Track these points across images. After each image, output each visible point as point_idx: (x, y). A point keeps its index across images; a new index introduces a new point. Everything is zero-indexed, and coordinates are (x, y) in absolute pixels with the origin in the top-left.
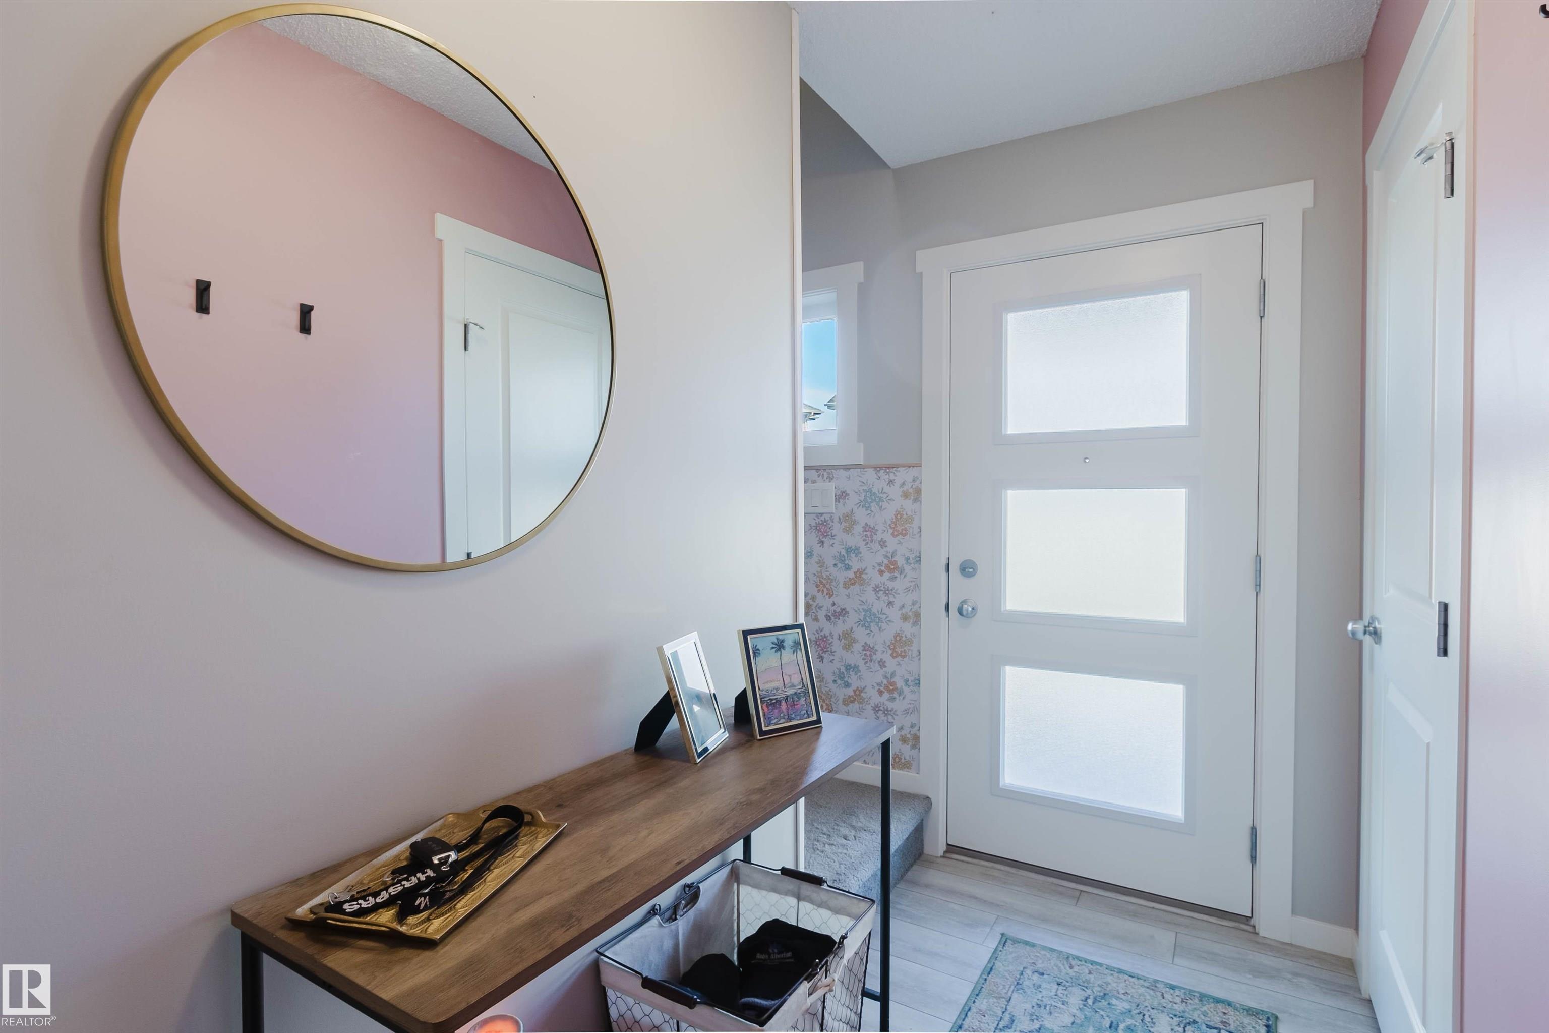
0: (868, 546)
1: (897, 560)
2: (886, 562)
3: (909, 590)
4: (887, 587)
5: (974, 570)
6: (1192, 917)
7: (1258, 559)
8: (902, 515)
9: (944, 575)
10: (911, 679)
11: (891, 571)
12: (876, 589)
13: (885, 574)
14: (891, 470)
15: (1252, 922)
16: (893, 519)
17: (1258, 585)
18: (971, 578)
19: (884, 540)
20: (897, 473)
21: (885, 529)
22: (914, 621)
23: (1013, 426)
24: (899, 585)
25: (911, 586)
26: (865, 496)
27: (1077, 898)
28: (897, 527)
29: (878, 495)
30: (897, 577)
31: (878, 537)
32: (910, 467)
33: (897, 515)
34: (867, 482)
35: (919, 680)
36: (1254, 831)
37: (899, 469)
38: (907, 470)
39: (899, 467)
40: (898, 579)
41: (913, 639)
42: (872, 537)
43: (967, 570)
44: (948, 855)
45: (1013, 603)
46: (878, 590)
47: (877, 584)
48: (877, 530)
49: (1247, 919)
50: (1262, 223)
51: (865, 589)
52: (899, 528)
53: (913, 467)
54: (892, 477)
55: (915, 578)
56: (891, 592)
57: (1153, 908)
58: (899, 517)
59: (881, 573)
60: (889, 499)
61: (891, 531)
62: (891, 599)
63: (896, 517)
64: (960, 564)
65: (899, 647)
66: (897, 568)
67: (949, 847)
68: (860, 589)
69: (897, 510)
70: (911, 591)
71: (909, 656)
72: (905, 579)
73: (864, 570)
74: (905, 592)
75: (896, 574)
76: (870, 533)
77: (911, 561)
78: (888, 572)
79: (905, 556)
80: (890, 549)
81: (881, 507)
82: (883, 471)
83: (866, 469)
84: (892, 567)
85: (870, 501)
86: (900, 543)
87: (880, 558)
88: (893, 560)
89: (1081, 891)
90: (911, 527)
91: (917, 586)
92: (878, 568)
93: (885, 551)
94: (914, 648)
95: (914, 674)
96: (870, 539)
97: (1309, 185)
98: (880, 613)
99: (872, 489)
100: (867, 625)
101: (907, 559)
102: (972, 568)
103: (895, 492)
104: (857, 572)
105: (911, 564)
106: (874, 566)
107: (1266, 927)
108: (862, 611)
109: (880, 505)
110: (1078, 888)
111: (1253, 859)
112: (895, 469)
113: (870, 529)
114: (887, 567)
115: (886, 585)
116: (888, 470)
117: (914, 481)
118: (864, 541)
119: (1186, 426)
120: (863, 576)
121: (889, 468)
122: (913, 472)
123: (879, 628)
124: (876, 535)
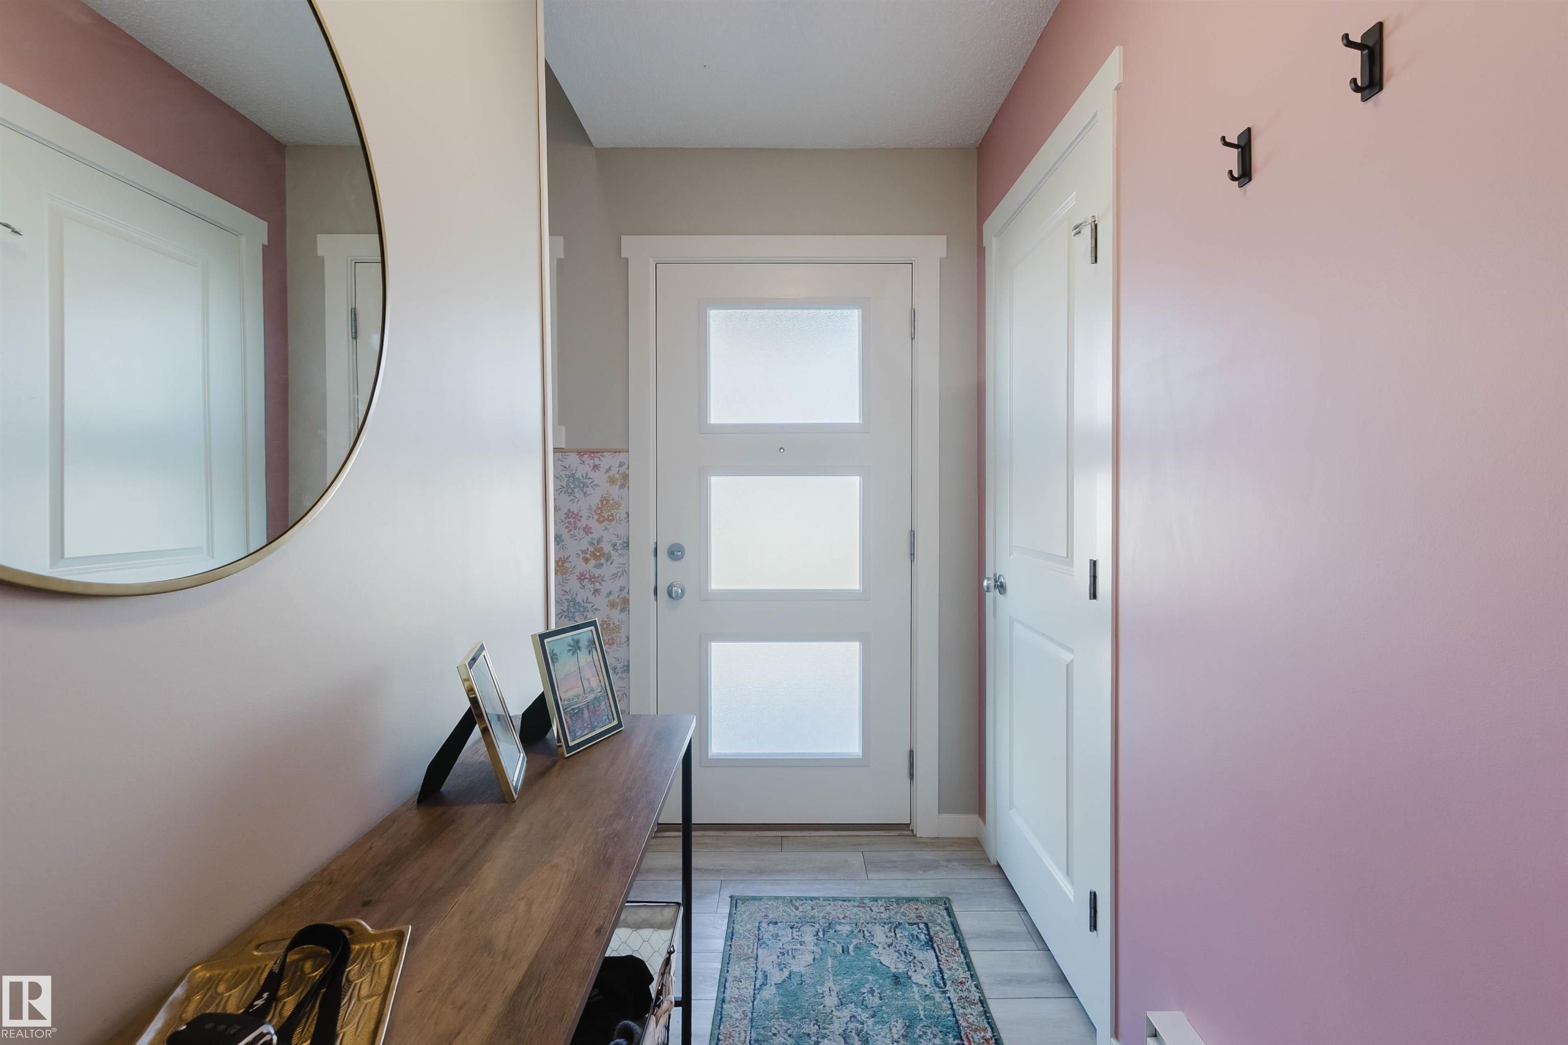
0: (572, 533)
1: (602, 546)
2: (591, 549)
3: (617, 577)
4: (592, 574)
5: (682, 553)
6: (869, 836)
7: (912, 533)
8: (608, 501)
9: (653, 559)
10: (619, 665)
11: (597, 558)
12: (581, 578)
13: (590, 562)
14: (596, 455)
15: (911, 827)
16: (598, 505)
17: (912, 554)
18: (680, 561)
19: (589, 526)
20: (602, 458)
21: (590, 515)
22: (622, 607)
23: (717, 416)
24: (606, 571)
25: (618, 572)
26: (568, 481)
27: (780, 844)
28: (603, 513)
29: (582, 480)
30: (603, 564)
31: (583, 523)
32: (616, 452)
33: (603, 501)
34: (569, 467)
35: (628, 666)
36: (911, 752)
37: (605, 454)
38: (614, 455)
39: (604, 452)
40: (605, 566)
41: (621, 626)
42: (575, 523)
43: (675, 553)
44: (659, 835)
45: (717, 583)
46: (583, 578)
47: (581, 572)
48: (581, 517)
49: (906, 826)
50: (912, 264)
51: (568, 578)
52: (606, 514)
53: (620, 452)
54: (597, 462)
55: (622, 564)
56: (597, 579)
57: (840, 836)
58: (605, 502)
59: (586, 560)
60: (593, 485)
61: (596, 517)
62: (598, 586)
63: (602, 503)
64: (668, 547)
65: (606, 635)
66: (603, 555)
67: (659, 826)
68: (563, 578)
69: (603, 495)
70: (618, 577)
71: (617, 643)
72: (612, 566)
73: (567, 558)
74: (613, 578)
75: (603, 561)
76: (574, 520)
77: (618, 547)
78: (594, 559)
79: (611, 542)
80: (595, 535)
81: (586, 492)
82: (587, 456)
83: (567, 454)
84: (598, 554)
85: (573, 486)
86: (606, 529)
87: (584, 545)
88: (598, 547)
89: (782, 837)
90: (617, 513)
91: (626, 573)
92: (582, 556)
93: (590, 538)
94: (623, 634)
95: (622, 661)
96: (573, 526)
97: (943, 238)
98: (585, 602)
99: (575, 474)
100: (571, 615)
101: (614, 545)
102: (679, 552)
103: (600, 477)
104: (559, 561)
105: (618, 550)
106: (577, 554)
107: (922, 830)
108: (565, 601)
109: (584, 491)
110: (778, 835)
111: (911, 776)
112: (600, 454)
113: (573, 516)
114: (593, 554)
115: (592, 573)
116: (592, 455)
117: (620, 466)
118: (566, 528)
119: (859, 423)
120: (566, 565)
121: (593, 453)
122: (620, 457)
123: (585, 618)
124: (581, 521)
